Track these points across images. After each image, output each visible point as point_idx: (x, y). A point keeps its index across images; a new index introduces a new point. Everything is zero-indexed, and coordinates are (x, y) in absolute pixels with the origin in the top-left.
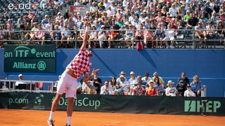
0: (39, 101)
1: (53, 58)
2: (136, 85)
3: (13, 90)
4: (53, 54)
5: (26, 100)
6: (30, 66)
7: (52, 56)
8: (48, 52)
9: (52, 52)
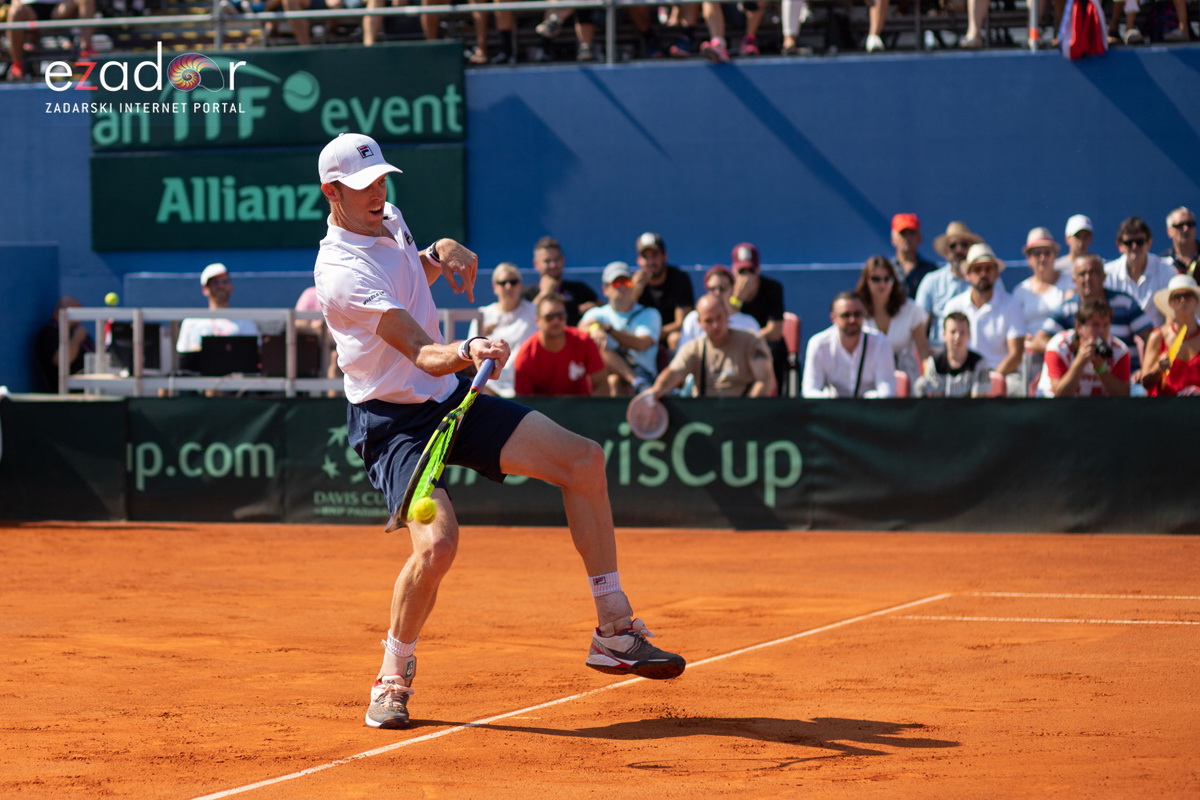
0: (357, 455)
1: (446, 137)
2: (1064, 322)
3: (165, 384)
4: (443, 110)
5: (262, 455)
6: (282, 201)
7: (437, 127)
8: (410, 100)
9: (441, 94)
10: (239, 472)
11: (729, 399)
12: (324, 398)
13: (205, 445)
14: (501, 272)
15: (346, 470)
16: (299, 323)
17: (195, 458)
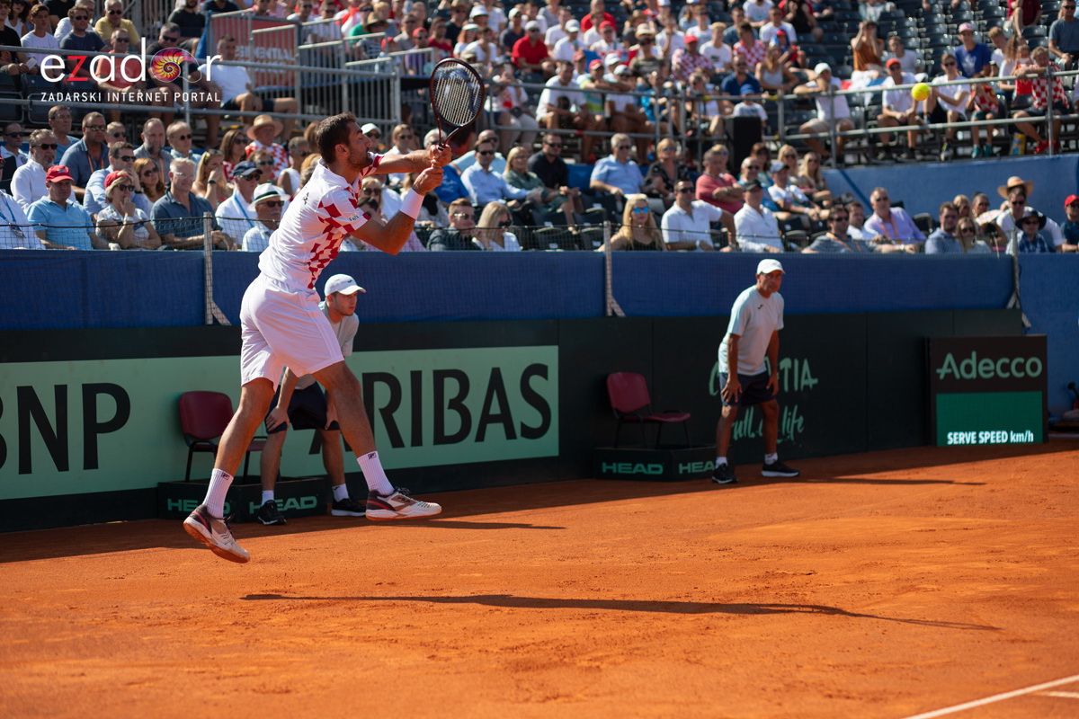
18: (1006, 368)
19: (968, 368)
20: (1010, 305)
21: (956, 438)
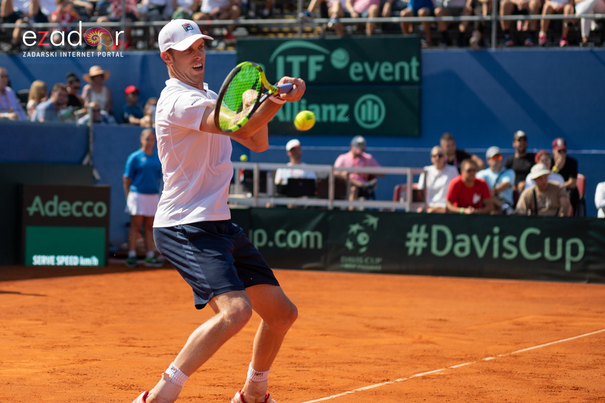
0: (363, 239)
1: (411, 82)
4: (410, 69)
5: (316, 238)
6: (329, 113)
7: (407, 77)
8: (394, 64)
9: (409, 61)
10: (304, 245)
11: (549, 217)
12: (347, 211)
13: (288, 231)
14: (435, 151)
15: (357, 246)
16: (336, 173)
17: (283, 238)
18: (79, 209)
19: (51, 209)
20: (86, 161)
21: (39, 260)
